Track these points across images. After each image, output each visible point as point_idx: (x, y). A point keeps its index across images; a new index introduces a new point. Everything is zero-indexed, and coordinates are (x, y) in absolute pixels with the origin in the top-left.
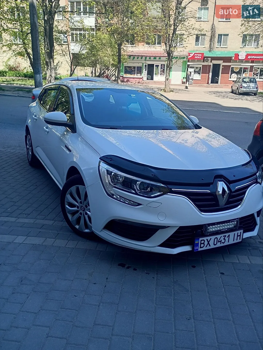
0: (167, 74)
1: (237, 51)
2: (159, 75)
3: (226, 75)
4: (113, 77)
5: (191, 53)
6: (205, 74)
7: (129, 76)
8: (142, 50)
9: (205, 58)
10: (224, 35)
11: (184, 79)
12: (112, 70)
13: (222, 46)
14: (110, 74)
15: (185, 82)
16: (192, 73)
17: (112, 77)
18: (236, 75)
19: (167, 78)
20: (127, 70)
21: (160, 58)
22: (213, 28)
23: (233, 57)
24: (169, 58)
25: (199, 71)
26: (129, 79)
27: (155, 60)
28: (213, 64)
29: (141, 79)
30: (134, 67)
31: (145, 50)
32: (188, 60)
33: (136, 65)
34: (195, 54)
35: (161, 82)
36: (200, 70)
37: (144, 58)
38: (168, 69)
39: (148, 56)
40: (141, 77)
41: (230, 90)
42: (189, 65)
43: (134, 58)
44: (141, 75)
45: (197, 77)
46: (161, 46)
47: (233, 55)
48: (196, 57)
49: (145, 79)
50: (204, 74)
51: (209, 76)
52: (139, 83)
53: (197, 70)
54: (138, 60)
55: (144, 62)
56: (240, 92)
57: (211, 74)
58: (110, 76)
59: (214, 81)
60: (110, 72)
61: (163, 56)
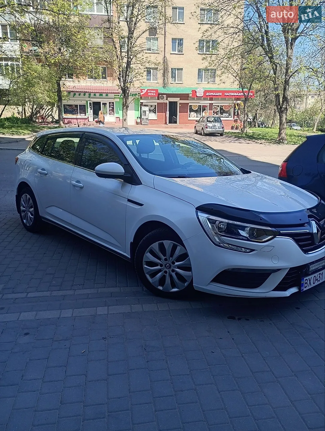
0: (124, 114)
1: (194, 87)
2: (108, 115)
3: (185, 113)
4: (50, 117)
5: (143, 90)
6: (162, 113)
7: (70, 116)
8: (83, 86)
9: (160, 95)
10: (178, 69)
11: (138, 119)
12: (47, 109)
13: (176, 82)
14: (44, 115)
15: (140, 123)
16: (147, 113)
17: (48, 118)
18: (195, 113)
19: (124, 118)
20: (66, 109)
21: (107, 95)
22: (165, 61)
23: (191, 93)
24: (125, 95)
25: (155, 110)
26: (70, 120)
27: (101, 97)
28: (169, 102)
29: (86, 120)
30: (76, 106)
31: (87, 86)
32: (140, 97)
33: (78, 103)
34: (148, 90)
35: (112, 123)
36: (155, 108)
37: (87, 94)
38: (125, 108)
39: (92, 92)
40: (86, 117)
41: (193, 131)
42: (142, 103)
43: (75, 94)
44: (85, 115)
45: (153, 116)
46: (106, 80)
47: (189, 92)
48: (149, 94)
49: (91, 119)
50: (160, 113)
51: (166, 115)
52: (85, 124)
53: (152, 108)
54: (79, 96)
55: (88, 99)
56: (206, 132)
57: (168, 112)
58: (45, 116)
59: (173, 120)
60: (45, 112)
61: (111, 93)
